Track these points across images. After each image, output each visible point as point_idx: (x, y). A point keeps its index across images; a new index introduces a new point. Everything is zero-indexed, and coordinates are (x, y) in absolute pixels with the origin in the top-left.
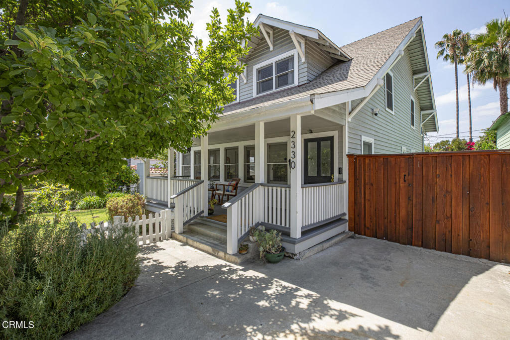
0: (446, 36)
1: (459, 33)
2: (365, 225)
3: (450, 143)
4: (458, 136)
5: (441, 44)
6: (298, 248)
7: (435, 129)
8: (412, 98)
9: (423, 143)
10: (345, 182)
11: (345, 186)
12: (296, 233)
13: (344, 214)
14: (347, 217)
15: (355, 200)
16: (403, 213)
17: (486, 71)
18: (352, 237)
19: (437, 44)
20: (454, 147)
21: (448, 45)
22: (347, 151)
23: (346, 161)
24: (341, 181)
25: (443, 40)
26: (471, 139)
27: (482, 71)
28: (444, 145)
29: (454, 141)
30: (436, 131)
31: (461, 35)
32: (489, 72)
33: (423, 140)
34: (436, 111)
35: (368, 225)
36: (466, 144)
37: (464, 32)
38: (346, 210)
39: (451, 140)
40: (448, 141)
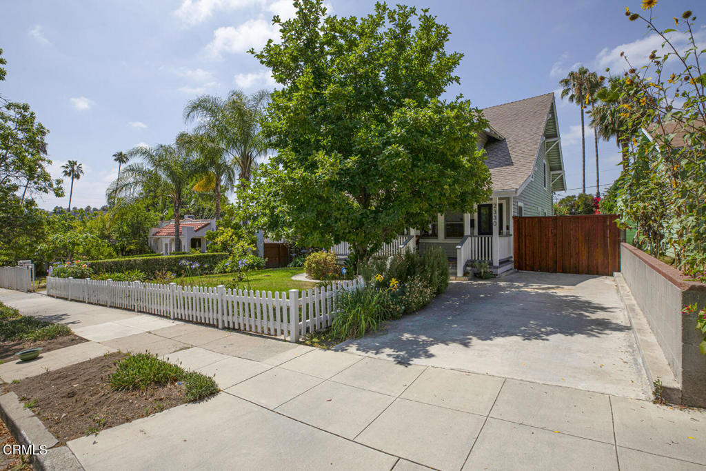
0: (572, 74)
1: (585, 72)
2: (526, 263)
3: (577, 199)
4: (584, 191)
5: (566, 82)
6: (499, 271)
7: (563, 188)
8: (544, 161)
9: (552, 202)
10: (511, 235)
11: (512, 238)
12: (496, 263)
13: (511, 257)
14: (513, 259)
15: (519, 246)
16: (551, 254)
17: (609, 127)
18: (518, 272)
19: (562, 82)
20: (580, 203)
21: (574, 85)
22: (512, 214)
23: (512, 221)
24: (508, 235)
25: (569, 78)
26: (598, 193)
27: (606, 127)
28: (570, 201)
29: (580, 196)
30: (564, 190)
31: (587, 74)
32: (612, 129)
33: (552, 200)
34: (564, 171)
35: (528, 263)
36: (593, 199)
37: (591, 71)
38: (512, 255)
39: (577, 195)
40: (574, 197)
